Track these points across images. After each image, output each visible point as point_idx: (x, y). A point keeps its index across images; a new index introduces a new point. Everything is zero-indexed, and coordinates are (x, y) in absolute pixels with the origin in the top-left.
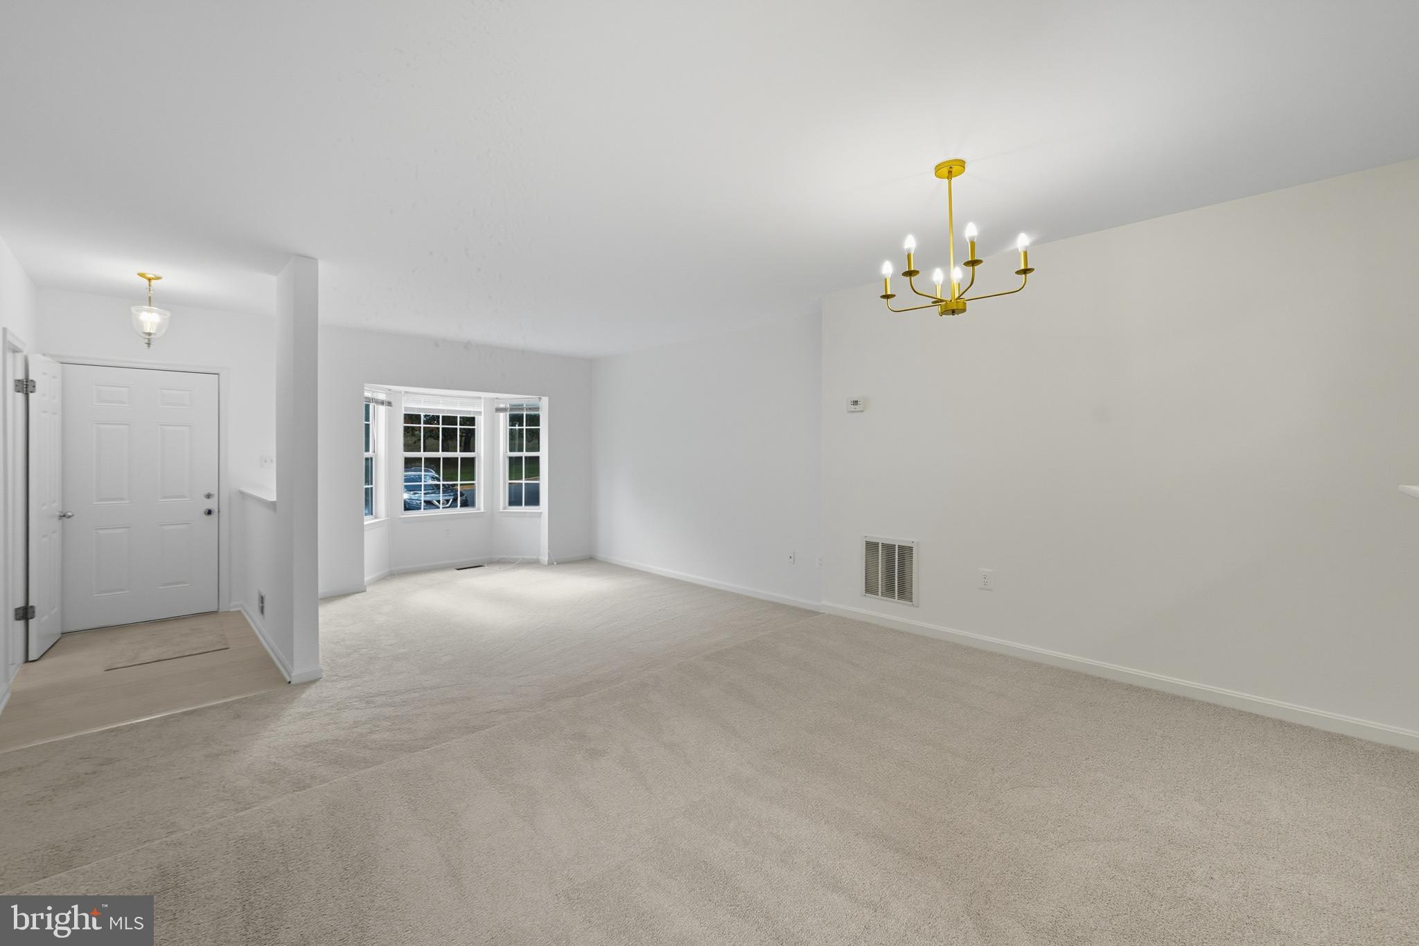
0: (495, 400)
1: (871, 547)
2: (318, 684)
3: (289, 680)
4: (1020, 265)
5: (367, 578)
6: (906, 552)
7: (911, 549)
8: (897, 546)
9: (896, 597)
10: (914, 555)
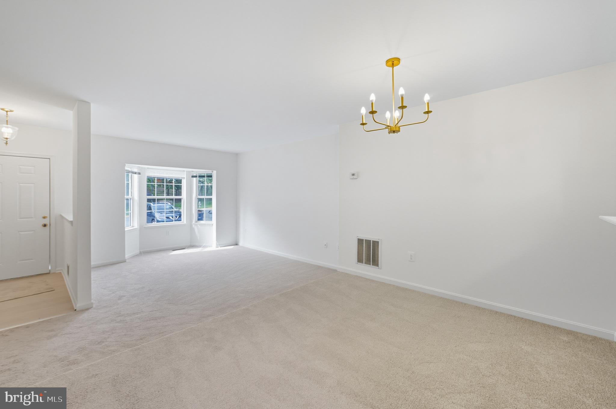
0: (192, 172)
1: (360, 241)
2: (90, 310)
3: (75, 309)
4: (425, 109)
5: (127, 256)
6: (376, 244)
7: (378, 242)
8: (372, 241)
9: (371, 265)
10: (379, 245)
